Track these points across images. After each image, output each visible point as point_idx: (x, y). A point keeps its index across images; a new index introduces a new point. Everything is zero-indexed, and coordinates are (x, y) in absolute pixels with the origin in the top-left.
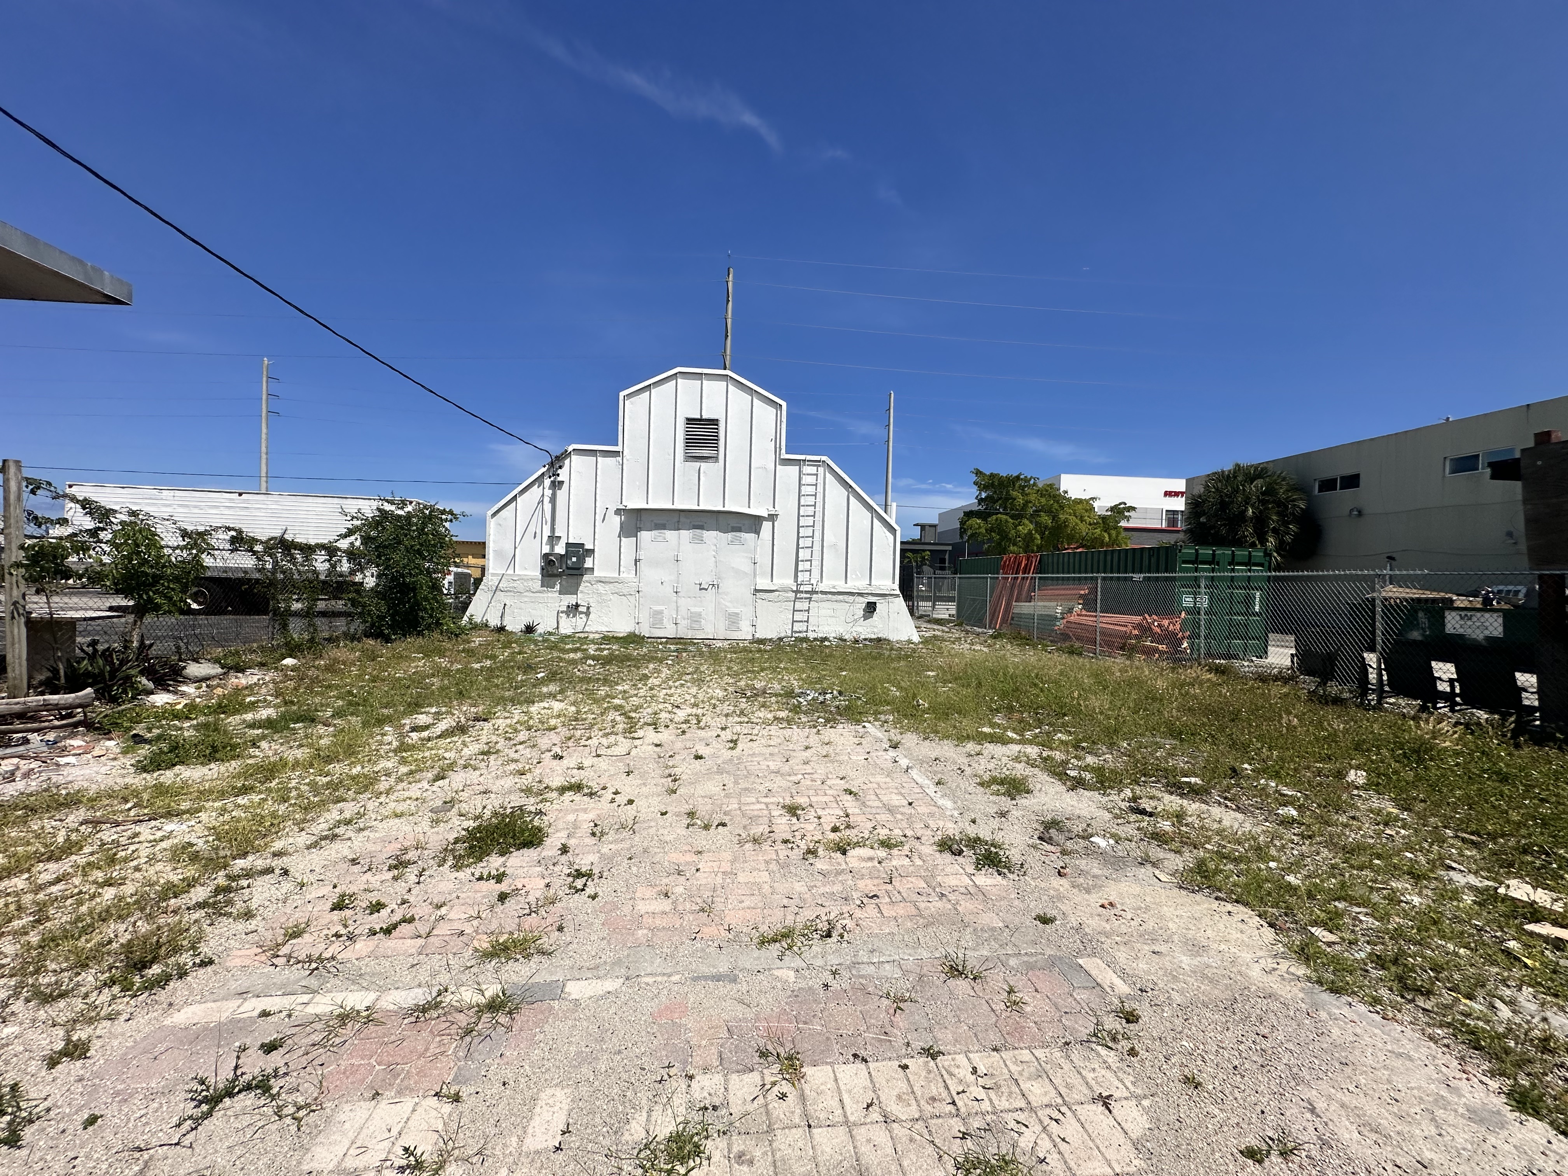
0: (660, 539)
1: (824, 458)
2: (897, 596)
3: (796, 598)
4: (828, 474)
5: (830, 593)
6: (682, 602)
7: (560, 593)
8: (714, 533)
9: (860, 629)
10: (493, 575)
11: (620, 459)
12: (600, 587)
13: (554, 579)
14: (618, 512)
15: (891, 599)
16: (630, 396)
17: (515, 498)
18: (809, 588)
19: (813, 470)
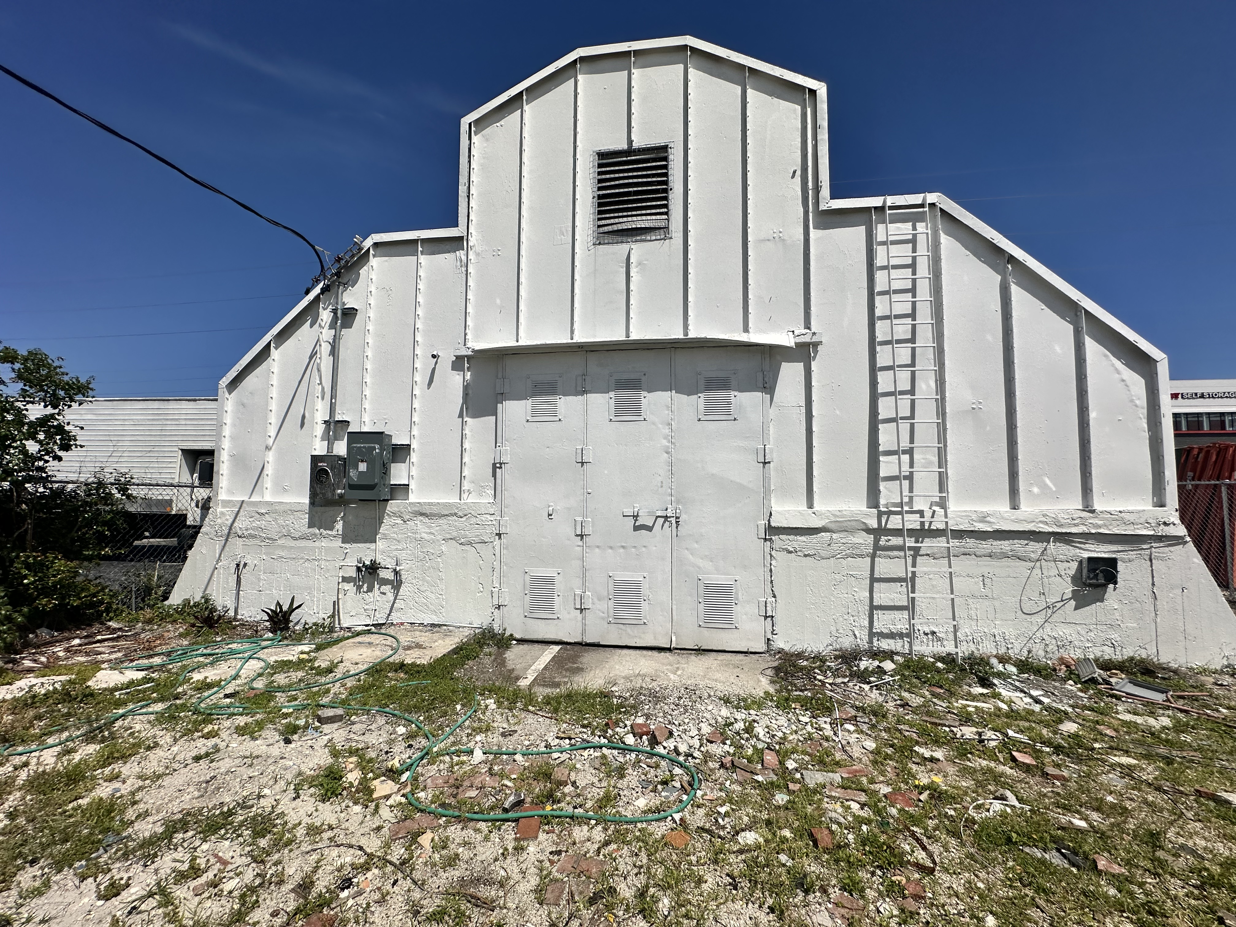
0: (544, 413)
1: (932, 198)
2: (1178, 540)
3: (877, 547)
4: (944, 239)
5: (973, 534)
6: (594, 557)
7: (347, 538)
8: (662, 397)
9: (1063, 631)
10: (226, 503)
11: (461, 254)
12: (421, 526)
13: (330, 511)
14: (458, 363)
15: (1159, 550)
16: (481, 123)
17: (266, 352)
18: (912, 522)
19: (904, 229)
